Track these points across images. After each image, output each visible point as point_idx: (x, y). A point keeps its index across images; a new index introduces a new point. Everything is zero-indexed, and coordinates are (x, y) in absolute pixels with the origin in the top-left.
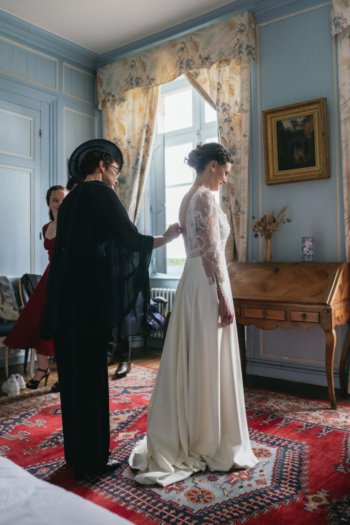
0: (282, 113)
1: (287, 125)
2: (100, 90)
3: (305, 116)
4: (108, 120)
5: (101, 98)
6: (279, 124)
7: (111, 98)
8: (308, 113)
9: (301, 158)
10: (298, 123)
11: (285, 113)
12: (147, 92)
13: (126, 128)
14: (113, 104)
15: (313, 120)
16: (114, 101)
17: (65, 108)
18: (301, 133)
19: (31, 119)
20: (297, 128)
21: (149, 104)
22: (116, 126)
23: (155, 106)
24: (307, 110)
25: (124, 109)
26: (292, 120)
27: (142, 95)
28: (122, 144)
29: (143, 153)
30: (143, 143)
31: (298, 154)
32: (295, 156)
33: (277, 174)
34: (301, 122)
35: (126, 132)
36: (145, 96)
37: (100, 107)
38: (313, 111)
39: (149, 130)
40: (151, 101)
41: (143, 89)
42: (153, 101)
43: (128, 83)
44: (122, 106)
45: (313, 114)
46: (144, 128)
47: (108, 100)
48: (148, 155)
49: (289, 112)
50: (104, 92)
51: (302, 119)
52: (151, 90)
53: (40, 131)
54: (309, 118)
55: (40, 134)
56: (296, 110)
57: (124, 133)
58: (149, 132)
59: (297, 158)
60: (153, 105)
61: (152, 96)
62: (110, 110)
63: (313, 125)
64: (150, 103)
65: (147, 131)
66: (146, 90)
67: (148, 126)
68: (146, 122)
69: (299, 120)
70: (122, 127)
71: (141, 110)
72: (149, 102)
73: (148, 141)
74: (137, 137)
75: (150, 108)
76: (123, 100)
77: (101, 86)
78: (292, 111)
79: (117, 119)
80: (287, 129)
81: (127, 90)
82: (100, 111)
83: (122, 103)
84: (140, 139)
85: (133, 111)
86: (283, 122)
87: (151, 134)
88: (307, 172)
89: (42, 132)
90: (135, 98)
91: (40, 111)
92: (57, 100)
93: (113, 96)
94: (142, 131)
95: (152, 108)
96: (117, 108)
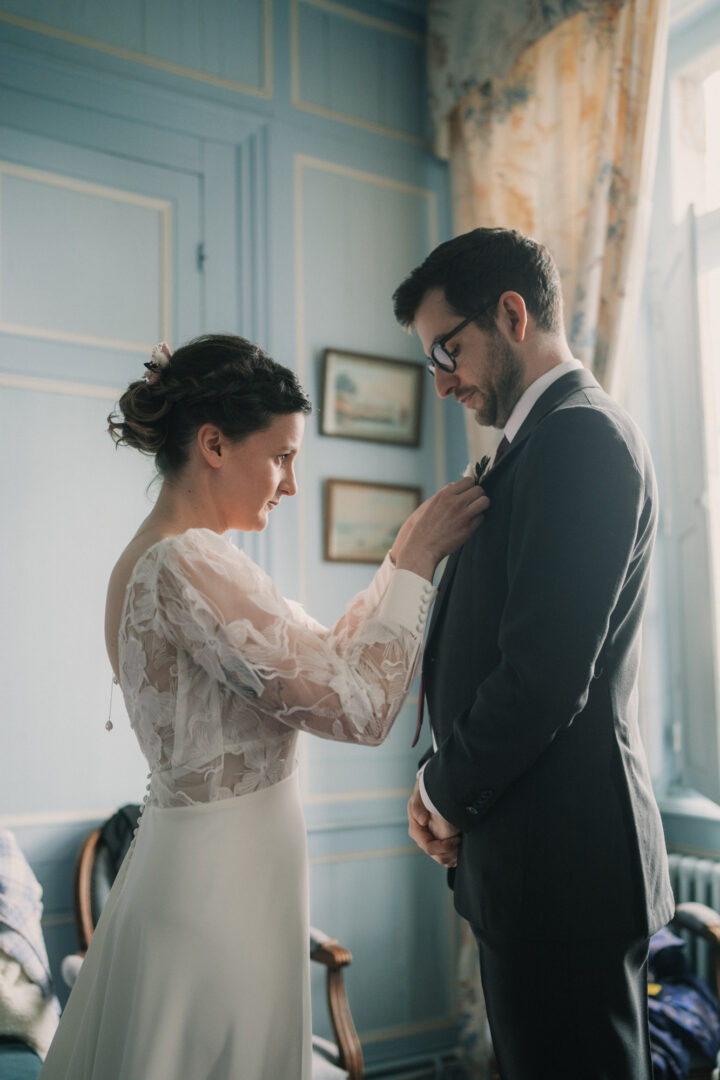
2: (438, 79)
5: (444, 101)
7: (476, 101)
12: (612, 30)
13: (535, 204)
14: (484, 126)
16: (488, 109)
17: (303, 161)
19: (162, 205)
21: (616, 76)
22: (497, 203)
23: (645, 75)
25: (527, 131)
27: (591, 49)
29: (603, 283)
30: (599, 246)
35: (536, 220)
36: (601, 49)
37: (443, 149)
39: (620, 188)
40: (627, 61)
41: (592, 20)
42: (636, 59)
43: (531, 16)
44: (517, 123)
46: (601, 180)
47: (470, 112)
48: (621, 294)
50: (450, 84)
52: (624, 12)
53: (201, 248)
55: (201, 258)
57: (530, 225)
58: (622, 199)
60: (634, 74)
61: (630, 35)
62: (475, 147)
64: (621, 71)
65: (614, 193)
67: (616, 171)
68: (609, 156)
71: (588, 108)
72: (618, 64)
73: (617, 233)
74: (576, 227)
75: (625, 93)
76: (519, 95)
77: (442, 61)
79: (501, 175)
81: (530, 43)
82: (444, 165)
83: (518, 111)
84: (587, 231)
85: (557, 126)
87: (631, 202)
89: (207, 251)
90: (563, 69)
91: (201, 176)
92: (265, 130)
93: (486, 88)
94: (592, 195)
95: (633, 90)
96: (501, 132)
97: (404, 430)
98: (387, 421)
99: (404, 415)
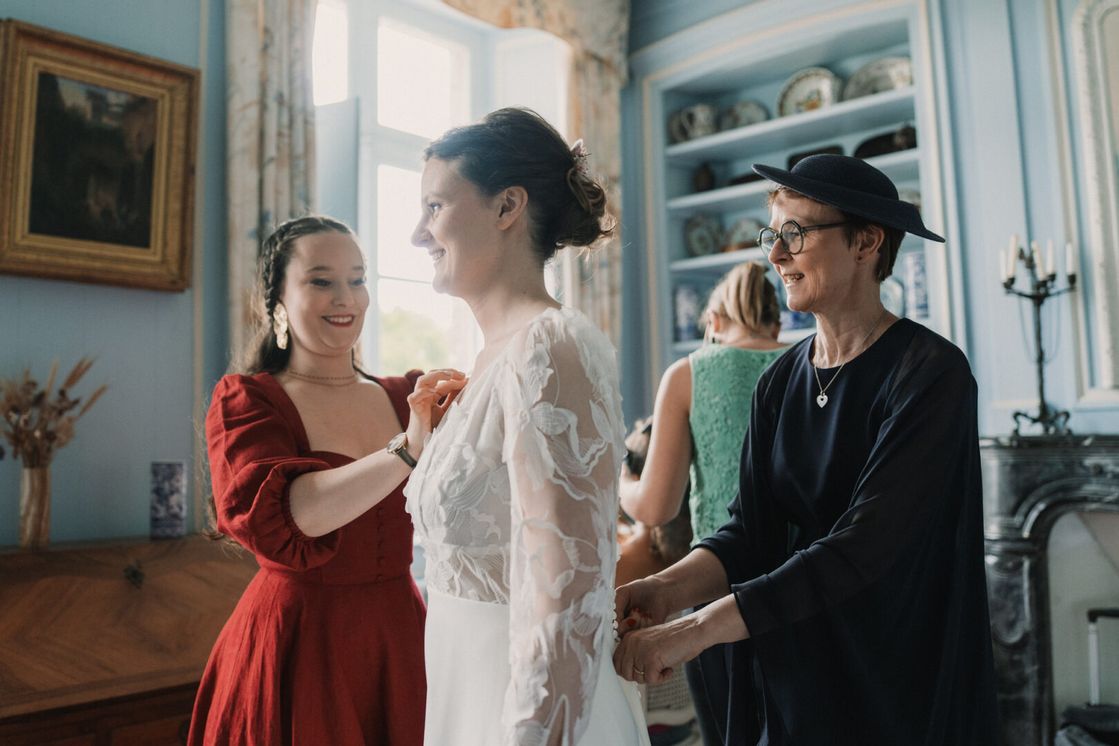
0: (65, 56)
1: (73, 96)
3: (134, 96)
6: (48, 83)
8: (145, 91)
9: (106, 213)
10: (108, 105)
11: (75, 58)
15: (155, 117)
18: (115, 139)
20: (106, 120)
24: (144, 82)
26: (93, 89)
31: (100, 199)
32: (91, 201)
33: (25, 243)
34: (117, 105)
38: (160, 91)
45: (155, 102)
49: (87, 61)
51: (123, 99)
54: (141, 106)
56: (112, 67)
59: (96, 210)
63: (153, 129)
69: (113, 98)
78: (99, 64)
80: (75, 110)
86: (61, 82)
88: (127, 261)
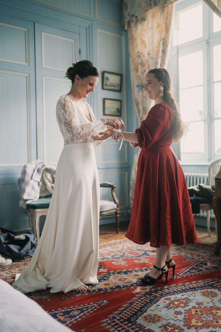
2: (126, 13)
4: (133, 38)
5: (127, 19)
7: (134, 19)
12: (164, 11)
13: (147, 43)
14: (136, 25)
16: (137, 21)
17: (99, 30)
19: (73, 41)
21: (165, 21)
22: (139, 42)
23: (170, 21)
25: (145, 27)
27: (159, 13)
28: (144, 56)
29: (161, 62)
30: (160, 54)
35: (147, 46)
36: (161, 13)
37: (126, 28)
39: (165, 42)
40: (167, 18)
41: (160, 8)
42: (168, 18)
43: (147, 4)
44: (143, 25)
46: (161, 41)
47: (133, 21)
48: (164, 64)
50: (129, 15)
52: (166, 8)
53: (80, 50)
55: (80, 52)
57: (145, 47)
58: (165, 45)
60: (168, 21)
61: (168, 13)
62: (134, 29)
64: (166, 20)
65: (164, 44)
66: (163, 8)
67: (164, 39)
68: (163, 36)
70: (143, 42)
71: (159, 26)
72: (165, 18)
73: (164, 52)
74: (156, 49)
75: (166, 24)
76: (144, 19)
77: (127, 9)
79: (140, 36)
81: (147, 10)
82: (126, 31)
83: (143, 23)
84: (158, 51)
85: (152, 28)
87: (167, 46)
89: (81, 51)
90: (153, 16)
91: (79, 34)
92: (92, 24)
93: (136, 17)
94: (159, 44)
95: (168, 24)
96: (140, 27)
97: (118, 88)
98: (115, 86)
99: (118, 85)
